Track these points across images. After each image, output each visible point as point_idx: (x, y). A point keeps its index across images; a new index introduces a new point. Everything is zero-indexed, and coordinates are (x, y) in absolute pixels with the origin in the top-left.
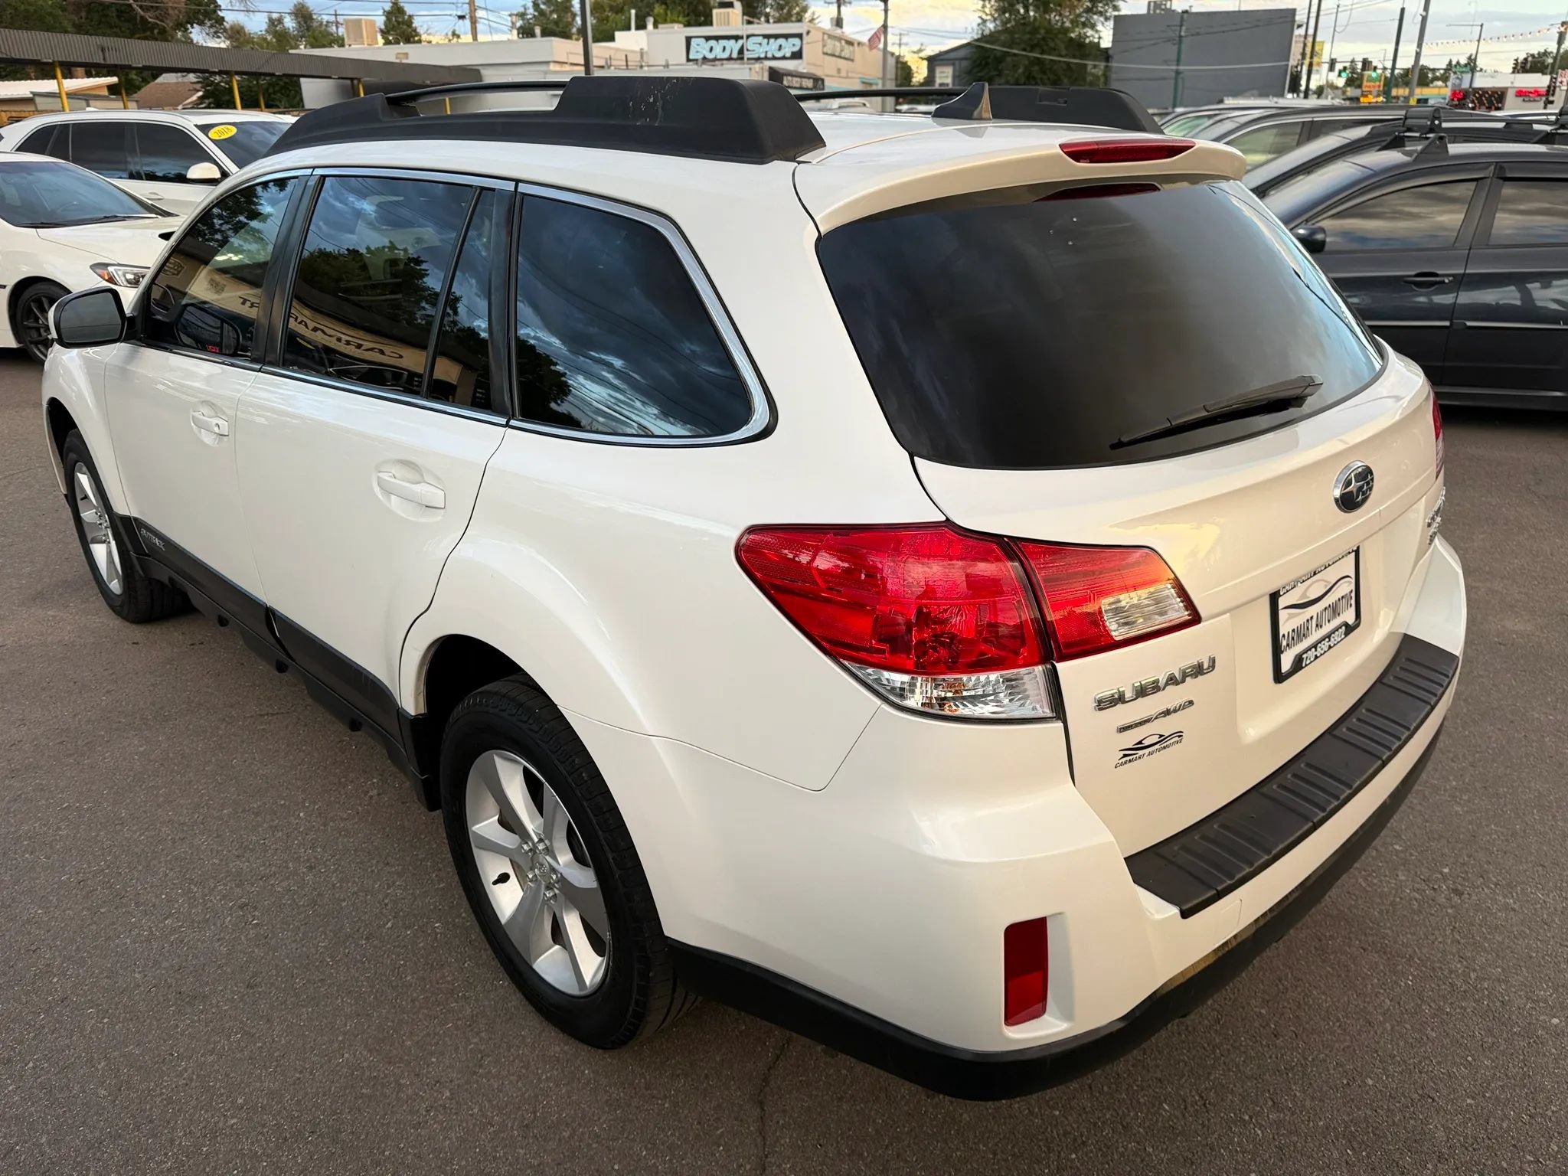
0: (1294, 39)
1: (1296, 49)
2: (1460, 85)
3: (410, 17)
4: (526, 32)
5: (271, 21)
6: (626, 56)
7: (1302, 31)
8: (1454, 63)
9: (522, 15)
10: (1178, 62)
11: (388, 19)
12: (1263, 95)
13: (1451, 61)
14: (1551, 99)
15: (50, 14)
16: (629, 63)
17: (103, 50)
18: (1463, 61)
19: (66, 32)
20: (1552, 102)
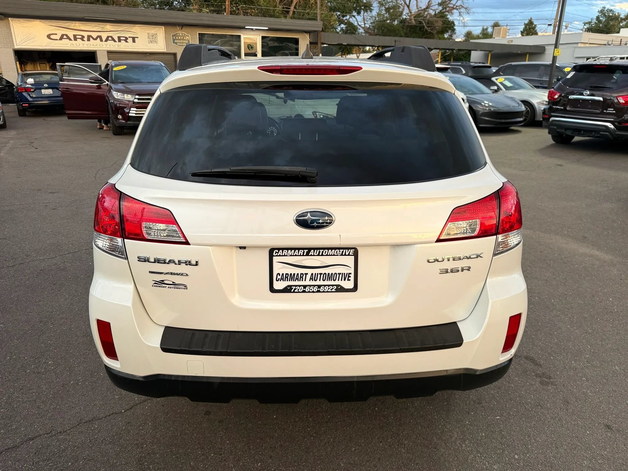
3: (535, 25)
4: (589, 30)
5: (483, 30)
6: (621, 39)
9: (589, 23)
11: (526, 27)
15: (398, 30)
16: (622, 43)
17: (395, 41)
19: (401, 36)
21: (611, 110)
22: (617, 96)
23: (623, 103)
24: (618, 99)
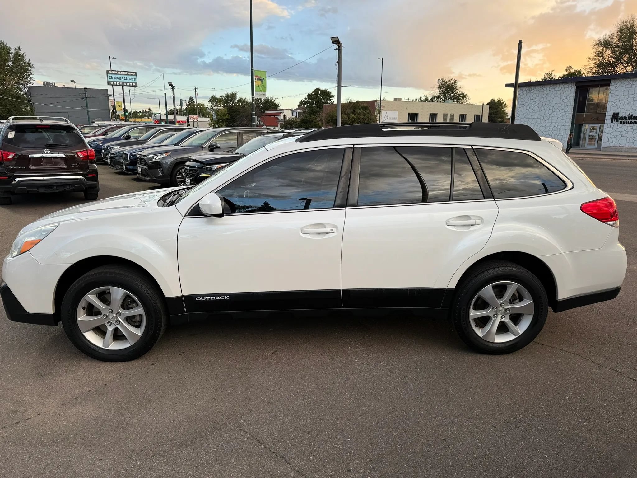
0: (109, 100)
1: (111, 104)
2: (156, 118)
7: (112, 98)
8: (144, 111)
10: (87, 107)
12: (103, 120)
13: (143, 110)
14: (189, 124)
18: (147, 110)
20: (189, 125)
21: (76, 165)
22: (77, 152)
23: (82, 158)
24: (78, 154)
